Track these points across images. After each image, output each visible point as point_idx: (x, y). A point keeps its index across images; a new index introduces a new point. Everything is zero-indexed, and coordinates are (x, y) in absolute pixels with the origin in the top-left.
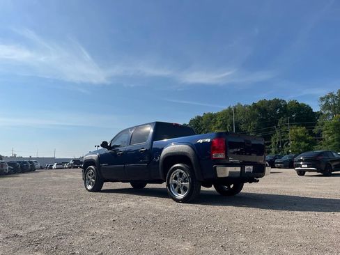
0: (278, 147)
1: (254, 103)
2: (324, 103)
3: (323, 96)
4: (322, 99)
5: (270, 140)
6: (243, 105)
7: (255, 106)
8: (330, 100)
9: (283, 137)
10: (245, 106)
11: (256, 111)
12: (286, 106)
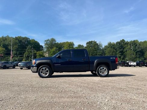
0: (27, 58)
1: (16, 37)
2: (46, 42)
3: (46, 40)
4: (45, 41)
5: (23, 55)
6: (10, 37)
7: (16, 38)
8: (48, 42)
9: (29, 54)
10: (11, 37)
11: (17, 41)
12: (30, 41)
